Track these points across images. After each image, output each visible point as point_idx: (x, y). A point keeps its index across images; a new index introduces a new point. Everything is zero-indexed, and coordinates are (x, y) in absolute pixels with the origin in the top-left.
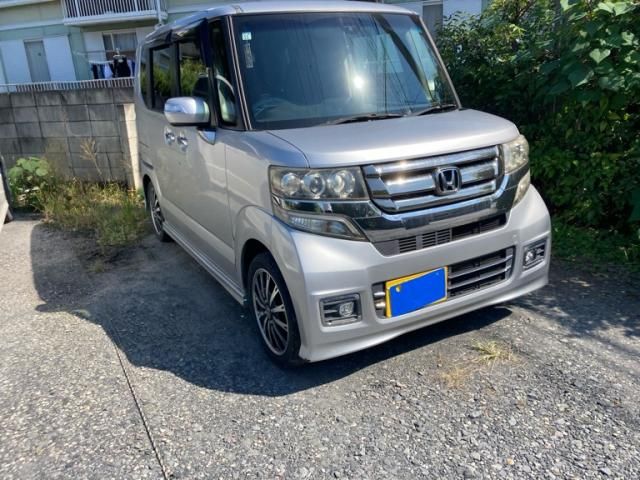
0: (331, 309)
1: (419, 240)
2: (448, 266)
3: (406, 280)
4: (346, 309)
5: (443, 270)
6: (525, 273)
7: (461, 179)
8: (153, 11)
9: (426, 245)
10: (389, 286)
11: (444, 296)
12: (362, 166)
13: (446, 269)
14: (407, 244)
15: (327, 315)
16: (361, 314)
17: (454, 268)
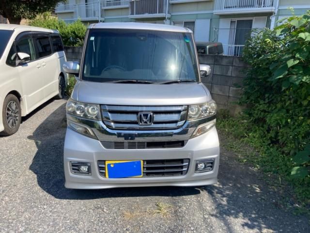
0: (76, 167)
1: (126, 145)
2: (144, 161)
3: (117, 162)
4: (84, 169)
5: (140, 162)
6: (196, 175)
7: (153, 120)
8: (164, 14)
9: (129, 148)
10: (107, 163)
11: (141, 175)
12: (100, 105)
13: (142, 162)
14: (119, 145)
15: (73, 169)
16: (91, 173)
17: (148, 162)
